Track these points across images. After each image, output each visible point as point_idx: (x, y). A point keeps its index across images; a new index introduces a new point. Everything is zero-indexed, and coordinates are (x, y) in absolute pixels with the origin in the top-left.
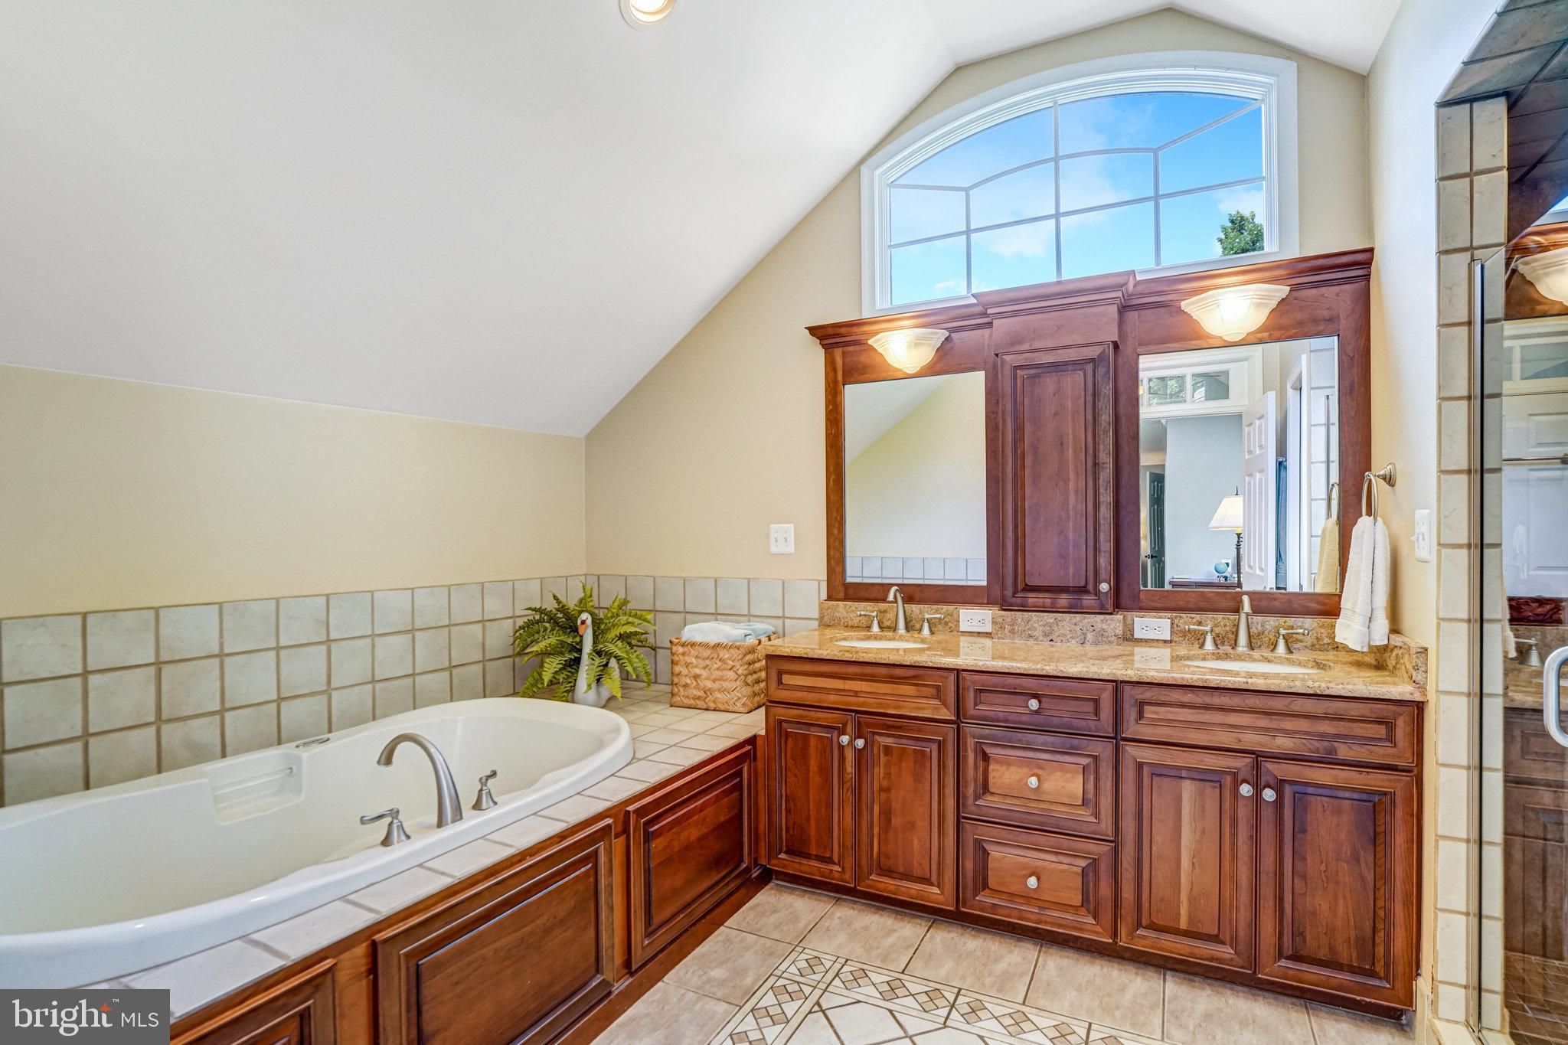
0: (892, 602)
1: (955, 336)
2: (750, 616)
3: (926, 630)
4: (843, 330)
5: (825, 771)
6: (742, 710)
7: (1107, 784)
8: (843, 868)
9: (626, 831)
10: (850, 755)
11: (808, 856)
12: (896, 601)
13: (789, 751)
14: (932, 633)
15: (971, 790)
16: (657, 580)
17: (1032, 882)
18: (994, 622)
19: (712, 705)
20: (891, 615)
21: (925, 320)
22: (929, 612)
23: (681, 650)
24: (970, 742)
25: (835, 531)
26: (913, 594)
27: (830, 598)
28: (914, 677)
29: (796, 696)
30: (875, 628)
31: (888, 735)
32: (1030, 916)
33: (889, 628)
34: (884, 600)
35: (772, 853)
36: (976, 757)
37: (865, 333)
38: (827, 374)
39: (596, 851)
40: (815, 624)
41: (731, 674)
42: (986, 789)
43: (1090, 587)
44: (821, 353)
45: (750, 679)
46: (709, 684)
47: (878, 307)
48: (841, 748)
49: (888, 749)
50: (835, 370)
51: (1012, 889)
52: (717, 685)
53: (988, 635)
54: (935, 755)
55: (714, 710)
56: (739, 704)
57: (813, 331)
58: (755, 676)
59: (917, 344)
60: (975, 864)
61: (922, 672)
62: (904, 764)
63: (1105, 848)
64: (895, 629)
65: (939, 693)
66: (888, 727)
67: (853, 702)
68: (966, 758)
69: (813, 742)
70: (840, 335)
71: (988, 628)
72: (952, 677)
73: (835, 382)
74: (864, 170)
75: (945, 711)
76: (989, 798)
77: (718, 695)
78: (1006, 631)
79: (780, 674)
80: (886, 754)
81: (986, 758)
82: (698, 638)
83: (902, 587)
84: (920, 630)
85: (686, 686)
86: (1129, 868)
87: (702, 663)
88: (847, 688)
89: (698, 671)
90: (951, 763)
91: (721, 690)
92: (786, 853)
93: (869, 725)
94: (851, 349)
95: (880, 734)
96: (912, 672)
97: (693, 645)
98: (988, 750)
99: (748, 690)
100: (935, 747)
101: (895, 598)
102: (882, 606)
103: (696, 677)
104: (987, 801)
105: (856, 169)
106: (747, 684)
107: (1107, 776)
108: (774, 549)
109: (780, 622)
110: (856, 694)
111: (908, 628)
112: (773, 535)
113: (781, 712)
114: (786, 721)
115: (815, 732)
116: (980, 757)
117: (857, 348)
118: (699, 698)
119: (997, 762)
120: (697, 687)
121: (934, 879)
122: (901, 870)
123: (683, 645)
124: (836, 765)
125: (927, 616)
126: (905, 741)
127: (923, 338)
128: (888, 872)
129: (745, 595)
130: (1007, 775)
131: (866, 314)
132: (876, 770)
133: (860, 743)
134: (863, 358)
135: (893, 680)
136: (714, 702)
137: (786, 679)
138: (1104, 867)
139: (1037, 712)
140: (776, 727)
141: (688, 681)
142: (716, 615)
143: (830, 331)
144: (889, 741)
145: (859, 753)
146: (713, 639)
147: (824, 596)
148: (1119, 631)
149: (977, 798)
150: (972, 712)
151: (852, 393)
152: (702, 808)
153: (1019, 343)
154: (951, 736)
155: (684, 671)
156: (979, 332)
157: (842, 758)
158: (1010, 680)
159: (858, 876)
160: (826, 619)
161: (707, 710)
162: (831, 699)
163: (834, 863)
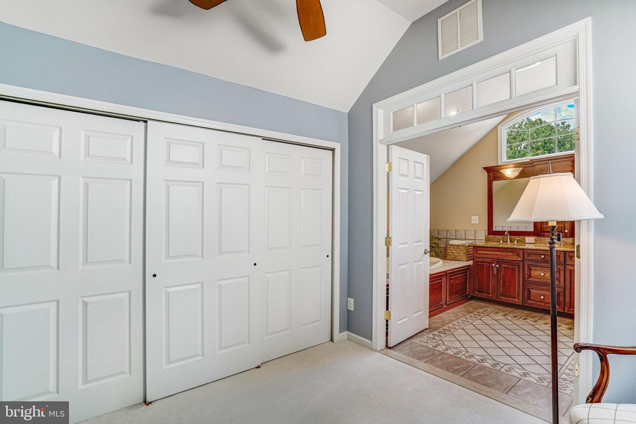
0: (506, 235)
1: (525, 169)
2: (465, 239)
3: (516, 242)
4: (493, 168)
5: (488, 273)
6: (465, 261)
7: (562, 275)
8: (493, 295)
9: (446, 277)
10: (495, 269)
11: (483, 292)
12: (507, 235)
13: (479, 268)
14: (517, 243)
15: (526, 276)
16: (439, 231)
17: (542, 297)
18: (535, 240)
19: (457, 259)
20: (506, 239)
21: (516, 165)
22: (517, 238)
23: (449, 246)
24: (526, 266)
25: (490, 218)
26: (512, 233)
27: (488, 234)
28: (512, 251)
29: (481, 256)
30: (501, 242)
31: (505, 264)
32: (541, 306)
33: (505, 242)
34: (504, 235)
35: (474, 292)
36: (528, 269)
37: (500, 168)
38: (488, 178)
39: (442, 278)
40: (484, 241)
41: (462, 252)
42: (530, 276)
43: (563, 231)
44: (486, 173)
45: (467, 253)
46: (456, 254)
47: (503, 161)
48: (493, 267)
49: (504, 267)
50: (490, 178)
51: (537, 299)
52: (458, 255)
53: (533, 243)
54: (517, 269)
55: (458, 261)
56: (464, 259)
57: (484, 168)
58: (468, 253)
59: (514, 171)
60: (527, 294)
61: (514, 250)
62: (509, 271)
63: (562, 290)
64: (507, 242)
65: (518, 255)
66: (505, 262)
67: (496, 257)
68: (525, 269)
69: (485, 266)
70: (492, 169)
71: (533, 242)
72: (522, 251)
73: (490, 181)
74: (499, 127)
75: (519, 258)
76: (531, 278)
77: (459, 257)
78: (538, 242)
79: (477, 250)
80: (504, 269)
81: (530, 269)
82: (453, 244)
83: (509, 232)
84: (514, 242)
85: (450, 255)
86: (568, 294)
87: (454, 249)
88: (494, 253)
89: (453, 251)
90: (521, 270)
91: (459, 256)
92: (478, 292)
93: (500, 262)
94: (495, 172)
95: (502, 264)
96: (511, 250)
97: (452, 245)
98: (531, 267)
99: (466, 256)
100: (517, 267)
101: (507, 234)
102: (504, 236)
103: (453, 253)
104: (531, 279)
105: (496, 126)
106: (466, 255)
107: (562, 273)
108: (473, 222)
109: (474, 241)
110: (497, 255)
111: (510, 242)
112: (472, 219)
113: (477, 260)
114: (478, 261)
115: (485, 264)
116: (529, 269)
117: (497, 172)
118: (453, 258)
119: (533, 270)
120: (453, 255)
121: (516, 297)
122: (508, 295)
123: (449, 245)
124: (491, 271)
125: (516, 239)
126: (509, 265)
127: (515, 170)
128: (505, 296)
129: (464, 234)
130: (536, 273)
131: (499, 164)
132: (502, 272)
133: (498, 266)
134: (498, 175)
135: (506, 251)
136: (458, 259)
137: (478, 252)
138: (561, 294)
139: (544, 258)
140: (476, 263)
141: (451, 254)
142: (456, 239)
143: (489, 168)
144: (505, 265)
145: (497, 268)
146: (457, 244)
147: (487, 234)
148: (571, 242)
149: (528, 278)
150: (526, 258)
151: (495, 184)
152: (460, 276)
153: (543, 171)
154: (521, 264)
155: (450, 251)
156: (532, 167)
157: (493, 270)
158: (537, 251)
159: (497, 297)
160: (487, 240)
161: (455, 261)
162: (490, 256)
163: (490, 294)
